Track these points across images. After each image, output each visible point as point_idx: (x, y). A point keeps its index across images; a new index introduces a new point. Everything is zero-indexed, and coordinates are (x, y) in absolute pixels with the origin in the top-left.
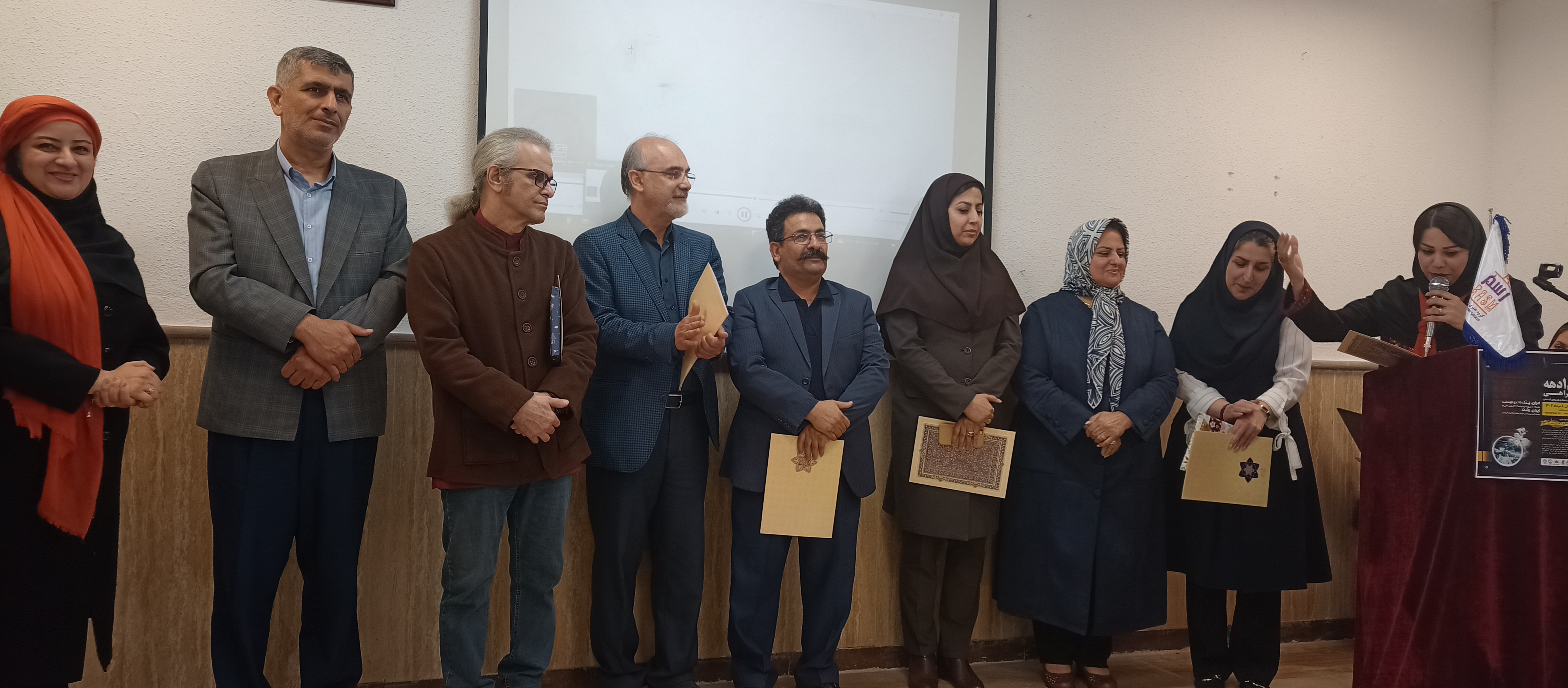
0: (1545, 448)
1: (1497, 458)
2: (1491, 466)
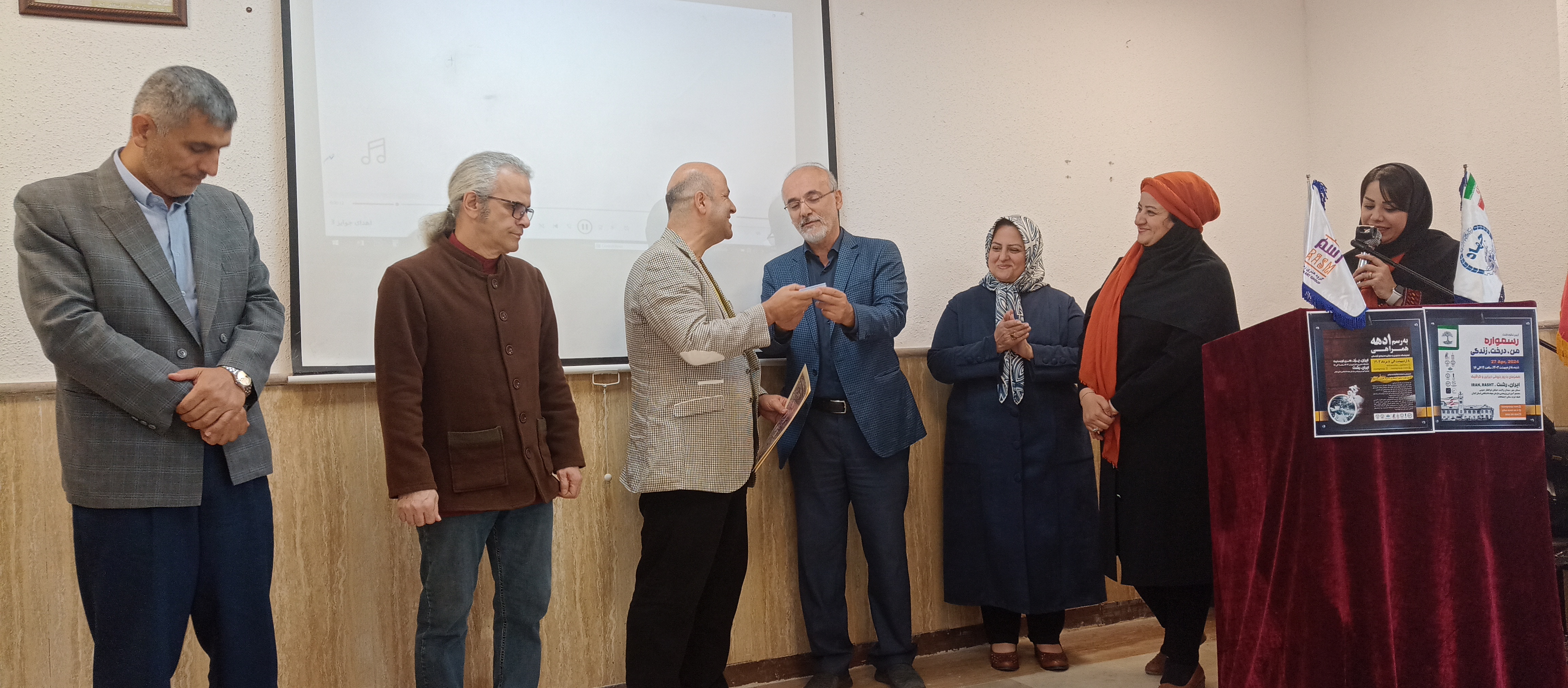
0: (1377, 404)
1: (1333, 417)
2: (1329, 425)
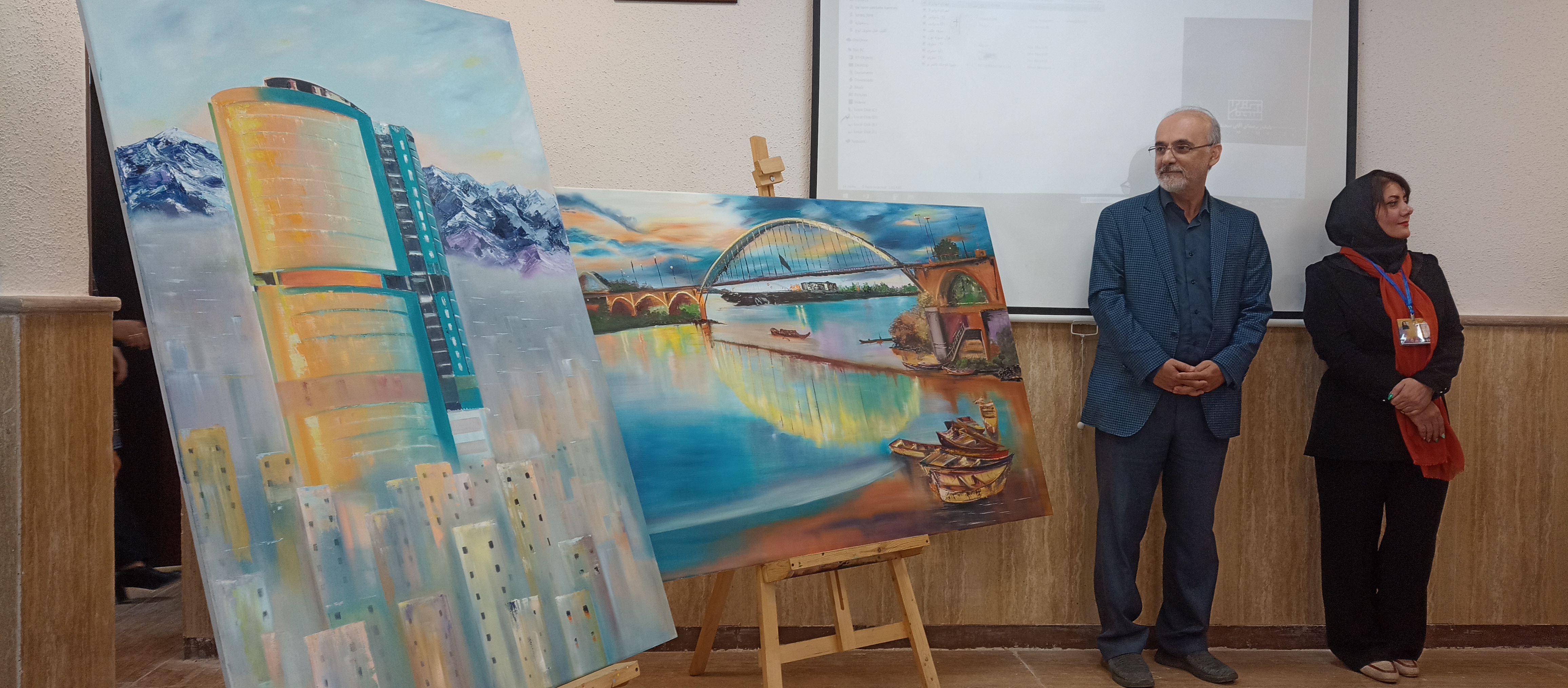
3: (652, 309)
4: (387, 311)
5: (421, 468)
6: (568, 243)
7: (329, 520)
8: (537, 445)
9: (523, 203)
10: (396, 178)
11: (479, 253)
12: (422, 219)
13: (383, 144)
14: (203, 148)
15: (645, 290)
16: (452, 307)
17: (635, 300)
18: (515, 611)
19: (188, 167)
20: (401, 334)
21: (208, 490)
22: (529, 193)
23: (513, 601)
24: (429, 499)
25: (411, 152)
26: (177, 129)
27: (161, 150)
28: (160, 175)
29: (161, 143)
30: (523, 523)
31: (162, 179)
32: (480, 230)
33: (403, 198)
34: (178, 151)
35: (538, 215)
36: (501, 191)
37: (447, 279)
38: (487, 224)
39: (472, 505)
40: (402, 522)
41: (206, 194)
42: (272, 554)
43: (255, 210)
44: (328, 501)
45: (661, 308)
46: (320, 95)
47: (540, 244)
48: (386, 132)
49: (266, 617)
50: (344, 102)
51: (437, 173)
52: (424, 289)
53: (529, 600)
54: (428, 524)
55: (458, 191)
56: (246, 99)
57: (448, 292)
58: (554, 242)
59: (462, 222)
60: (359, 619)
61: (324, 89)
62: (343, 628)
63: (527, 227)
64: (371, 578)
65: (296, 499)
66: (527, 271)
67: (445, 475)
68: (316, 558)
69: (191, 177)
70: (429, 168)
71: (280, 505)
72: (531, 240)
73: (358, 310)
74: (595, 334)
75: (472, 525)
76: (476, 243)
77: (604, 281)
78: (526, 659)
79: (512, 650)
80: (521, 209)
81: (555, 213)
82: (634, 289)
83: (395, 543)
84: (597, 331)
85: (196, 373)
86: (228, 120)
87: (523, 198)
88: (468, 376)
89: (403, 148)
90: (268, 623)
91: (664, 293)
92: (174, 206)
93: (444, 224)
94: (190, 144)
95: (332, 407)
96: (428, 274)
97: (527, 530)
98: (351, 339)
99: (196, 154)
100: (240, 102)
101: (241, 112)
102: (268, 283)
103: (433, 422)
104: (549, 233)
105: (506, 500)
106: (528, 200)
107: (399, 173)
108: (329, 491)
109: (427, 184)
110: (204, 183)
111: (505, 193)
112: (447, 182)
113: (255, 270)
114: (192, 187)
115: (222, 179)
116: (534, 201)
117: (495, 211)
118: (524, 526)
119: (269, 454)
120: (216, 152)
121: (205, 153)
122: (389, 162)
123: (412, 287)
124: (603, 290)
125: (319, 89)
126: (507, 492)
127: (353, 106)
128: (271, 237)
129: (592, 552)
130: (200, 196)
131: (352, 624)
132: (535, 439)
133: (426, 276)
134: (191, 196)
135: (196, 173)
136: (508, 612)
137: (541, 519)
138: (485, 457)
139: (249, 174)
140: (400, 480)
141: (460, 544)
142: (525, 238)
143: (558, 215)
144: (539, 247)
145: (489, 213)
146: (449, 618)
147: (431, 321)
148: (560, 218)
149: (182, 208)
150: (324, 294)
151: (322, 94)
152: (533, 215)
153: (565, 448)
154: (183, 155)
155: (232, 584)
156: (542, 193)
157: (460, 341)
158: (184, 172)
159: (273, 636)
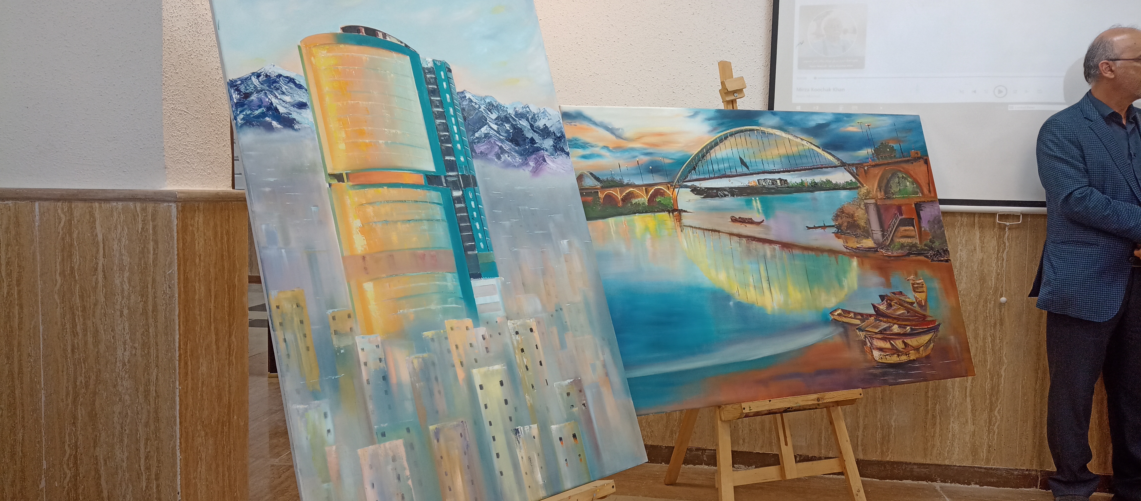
3: (634, 201)
4: (427, 202)
5: (449, 323)
6: (568, 149)
7: (379, 361)
8: (539, 307)
9: (534, 118)
10: (436, 100)
11: (499, 157)
12: (456, 131)
13: (428, 74)
14: (293, 79)
15: (629, 185)
16: (476, 199)
17: (621, 194)
18: (519, 436)
19: (282, 94)
20: (438, 220)
21: (289, 337)
22: (539, 111)
23: (517, 428)
24: (454, 347)
25: (449, 80)
26: (274, 66)
27: (262, 81)
28: (261, 100)
29: (262, 76)
30: (527, 367)
31: (262, 103)
32: (500, 140)
33: (442, 115)
34: (275, 82)
35: (546, 127)
36: (517, 109)
37: (474, 178)
38: (506, 135)
39: (488, 352)
40: (434, 364)
41: (295, 114)
42: (336, 386)
43: (331, 126)
44: (379, 347)
45: (641, 200)
46: (382, 38)
47: (547, 151)
48: (430, 65)
49: (330, 433)
50: (399, 43)
51: (468, 96)
52: (456, 186)
53: (530, 427)
54: (454, 366)
55: (484, 110)
56: (326, 43)
57: (474, 188)
58: (558, 149)
59: (486, 134)
60: (399, 438)
61: (385, 34)
62: (387, 444)
63: (537, 137)
64: (409, 406)
65: (355, 344)
66: (536, 171)
67: (467, 328)
68: (368, 390)
69: (284, 101)
70: (462, 92)
71: (342, 349)
72: (540, 147)
73: (405, 201)
74: (587, 220)
75: (487, 368)
76: (496, 150)
77: (597, 179)
78: (526, 474)
79: (516, 466)
80: (532, 123)
81: (559, 126)
82: (621, 185)
83: (428, 380)
84: (588, 219)
85: (284, 249)
86: (312, 58)
87: (534, 115)
88: (488, 252)
89: (443, 77)
90: (331, 438)
91: (644, 188)
92: (271, 123)
93: (472, 135)
94: (284, 77)
95: (384, 275)
96: (459, 174)
97: (530, 373)
98: (399, 223)
99: (288, 84)
100: (322, 44)
101: (323, 52)
102: (339, 181)
103: (459, 287)
104: (554, 142)
105: (514, 349)
106: (538, 116)
107: (440, 96)
108: (379, 339)
109: (460, 104)
110: (293, 106)
111: (520, 111)
112: (476, 103)
113: (330, 171)
114: (284, 109)
115: (307, 103)
116: (543, 117)
117: (512, 125)
118: (527, 369)
119: (336, 310)
120: (303, 83)
121: (295, 83)
122: (432, 88)
123: (446, 185)
124: (596, 186)
125: (381, 34)
126: (515, 343)
127: (406, 46)
128: (342, 146)
129: (580, 391)
130: (290, 116)
131: (394, 441)
132: (538, 302)
133: (458, 175)
134: (284, 116)
135: (287, 99)
136: (513, 436)
137: (541, 364)
138: (499, 315)
139: (327, 99)
140: (433, 332)
141: (478, 382)
142: (535, 145)
143: (561, 128)
144: (546, 153)
145: (508, 126)
146: (468, 439)
147: (460, 210)
148: (563, 130)
149: (277, 125)
150: (380, 189)
151: (383, 37)
152: (542, 127)
153: (561, 309)
154: (278, 85)
155: (305, 408)
156: (549, 110)
157: (482, 225)
158: (279, 98)
159: (334, 448)
